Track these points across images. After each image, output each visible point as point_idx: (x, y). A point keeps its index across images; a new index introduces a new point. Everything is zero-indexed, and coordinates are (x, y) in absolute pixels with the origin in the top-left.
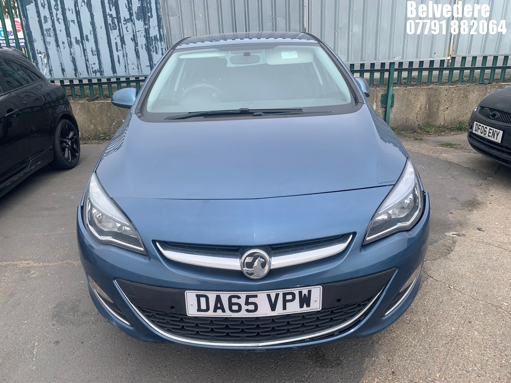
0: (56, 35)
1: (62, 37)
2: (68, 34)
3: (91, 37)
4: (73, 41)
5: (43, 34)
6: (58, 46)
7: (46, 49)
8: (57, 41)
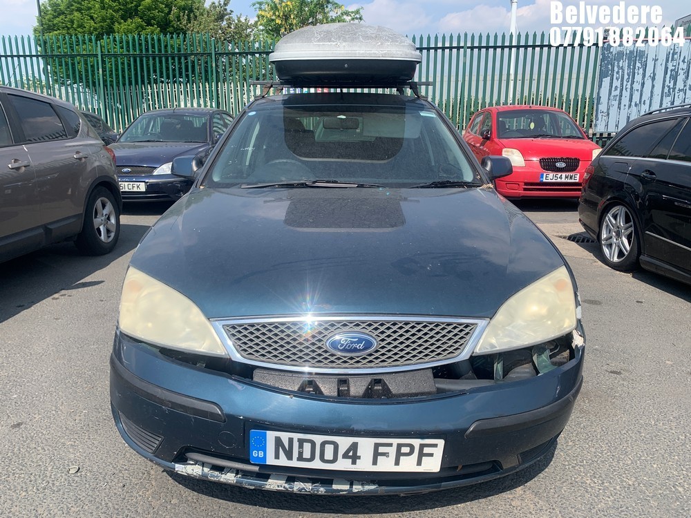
0: (620, 100)
1: (625, 101)
2: (631, 100)
3: (648, 102)
4: (633, 104)
5: (609, 99)
6: (619, 108)
7: (608, 109)
8: (620, 103)
